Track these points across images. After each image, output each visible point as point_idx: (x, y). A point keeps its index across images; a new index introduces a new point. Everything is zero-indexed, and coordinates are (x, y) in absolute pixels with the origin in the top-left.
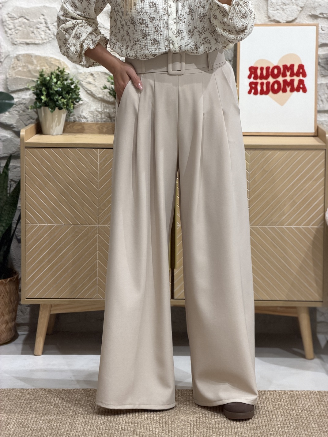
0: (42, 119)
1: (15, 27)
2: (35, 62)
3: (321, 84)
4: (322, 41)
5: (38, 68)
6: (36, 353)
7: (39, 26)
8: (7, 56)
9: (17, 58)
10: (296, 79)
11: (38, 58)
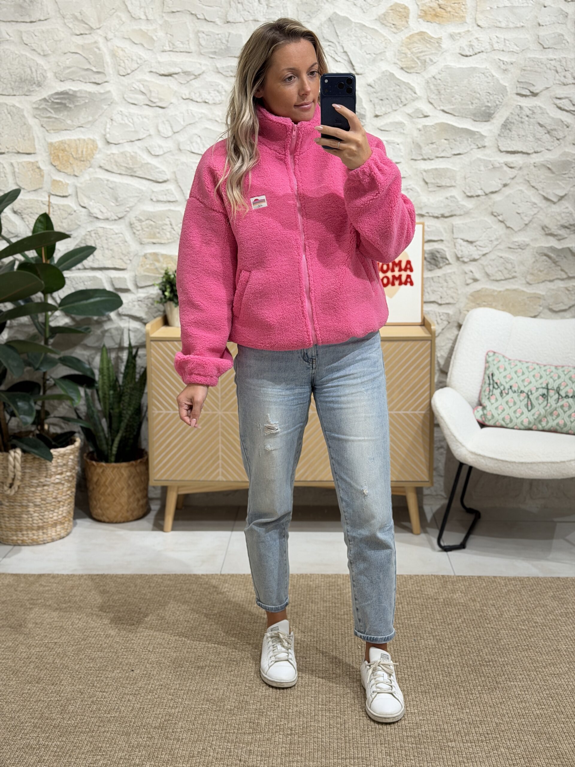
0: (168, 313)
1: (142, 229)
2: (161, 259)
3: (427, 278)
4: (427, 238)
5: (165, 266)
6: (165, 529)
7: (164, 227)
8: (136, 255)
9: (145, 256)
10: (404, 274)
11: (165, 256)
